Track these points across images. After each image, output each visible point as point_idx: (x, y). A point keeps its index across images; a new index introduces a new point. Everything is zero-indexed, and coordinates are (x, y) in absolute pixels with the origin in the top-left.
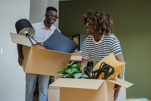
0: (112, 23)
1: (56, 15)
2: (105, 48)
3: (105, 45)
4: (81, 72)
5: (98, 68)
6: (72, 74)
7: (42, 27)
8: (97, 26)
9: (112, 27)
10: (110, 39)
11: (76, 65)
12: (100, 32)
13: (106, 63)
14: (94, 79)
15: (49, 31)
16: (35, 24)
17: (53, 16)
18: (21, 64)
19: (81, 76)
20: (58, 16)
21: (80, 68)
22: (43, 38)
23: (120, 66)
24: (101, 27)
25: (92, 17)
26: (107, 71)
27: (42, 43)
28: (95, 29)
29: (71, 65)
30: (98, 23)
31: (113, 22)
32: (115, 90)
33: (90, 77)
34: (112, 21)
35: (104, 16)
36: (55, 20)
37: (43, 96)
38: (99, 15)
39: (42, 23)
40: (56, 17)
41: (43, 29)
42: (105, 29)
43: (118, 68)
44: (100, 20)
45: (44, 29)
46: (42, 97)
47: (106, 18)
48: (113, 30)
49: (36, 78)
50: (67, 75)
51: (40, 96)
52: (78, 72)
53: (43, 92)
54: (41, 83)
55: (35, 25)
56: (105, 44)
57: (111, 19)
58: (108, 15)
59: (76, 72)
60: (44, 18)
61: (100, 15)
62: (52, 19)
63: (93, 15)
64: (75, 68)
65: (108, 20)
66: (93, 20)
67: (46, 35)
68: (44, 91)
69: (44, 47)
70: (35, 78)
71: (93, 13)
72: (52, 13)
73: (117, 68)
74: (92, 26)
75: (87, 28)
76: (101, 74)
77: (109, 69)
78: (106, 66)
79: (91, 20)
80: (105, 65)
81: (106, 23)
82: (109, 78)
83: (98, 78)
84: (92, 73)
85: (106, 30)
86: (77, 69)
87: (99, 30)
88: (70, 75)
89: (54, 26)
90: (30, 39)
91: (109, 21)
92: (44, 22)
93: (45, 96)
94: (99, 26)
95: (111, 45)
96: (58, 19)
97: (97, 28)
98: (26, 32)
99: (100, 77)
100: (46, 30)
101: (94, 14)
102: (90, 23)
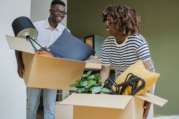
0: (139, 19)
1: (64, 11)
2: (129, 51)
3: (129, 49)
4: (100, 86)
5: (124, 81)
6: (89, 88)
7: (47, 27)
8: (120, 26)
9: (140, 25)
10: (136, 41)
11: (94, 77)
12: (125, 33)
13: (134, 74)
14: (118, 94)
15: (55, 31)
16: (37, 22)
17: (59, 12)
18: (22, 76)
19: (101, 91)
20: (66, 11)
21: (100, 80)
22: (48, 41)
23: (152, 78)
24: (125, 26)
25: (114, 14)
26: (136, 84)
27: (48, 47)
28: (118, 29)
29: (87, 76)
30: (121, 21)
31: (141, 19)
32: (145, 109)
33: (112, 91)
34: (139, 18)
35: (129, 12)
36: (63, 17)
37: (50, 115)
38: (122, 11)
39: (46, 21)
40: (63, 13)
41: (47, 30)
42: (130, 29)
43: (150, 80)
44: (124, 18)
45: (49, 29)
46: (48, 115)
47: (131, 14)
48: (140, 30)
49: (40, 92)
50: (83, 89)
51: (45, 115)
52: (96, 85)
53: (48, 109)
54: (46, 99)
55: (37, 24)
56: (130, 47)
57: (137, 16)
58: (134, 10)
59: (94, 86)
60: (48, 15)
61: (124, 11)
62: (58, 16)
63: (114, 11)
64: (92, 80)
65: (134, 17)
66: (115, 17)
67: (52, 37)
68: (51, 109)
69: (50, 53)
70: (38, 92)
71: (115, 8)
72: (59, 8)
73: (148, 80)
74: (113, 25)
75: (107, 27)
76: (127, 88)
77: (138, 82)
78: (134, 78)
79: (111, 18)
80: (133, 76)
81: (132, 21)
82: (138, 94)
83: (123, 93)
84: (116, 87)
85: (132, 30)
86: (95, 82)
87: (122, 31)
88: (86, 89)
89: (62, 24)
90: (31, 42)
91: (135, 19)
92: (48, 20)
93: (52, 115)
94: (122, 26)
95: (137, 48)
96: (66, 16)
97: (120, 28)
98: (27, 34)
99: (126, 92)
100: (51, 30)
101: (116, 10)
102: (111, 21)
